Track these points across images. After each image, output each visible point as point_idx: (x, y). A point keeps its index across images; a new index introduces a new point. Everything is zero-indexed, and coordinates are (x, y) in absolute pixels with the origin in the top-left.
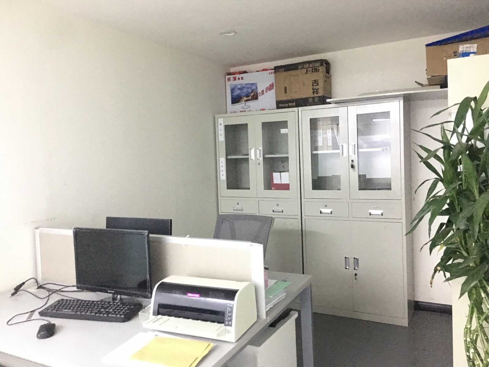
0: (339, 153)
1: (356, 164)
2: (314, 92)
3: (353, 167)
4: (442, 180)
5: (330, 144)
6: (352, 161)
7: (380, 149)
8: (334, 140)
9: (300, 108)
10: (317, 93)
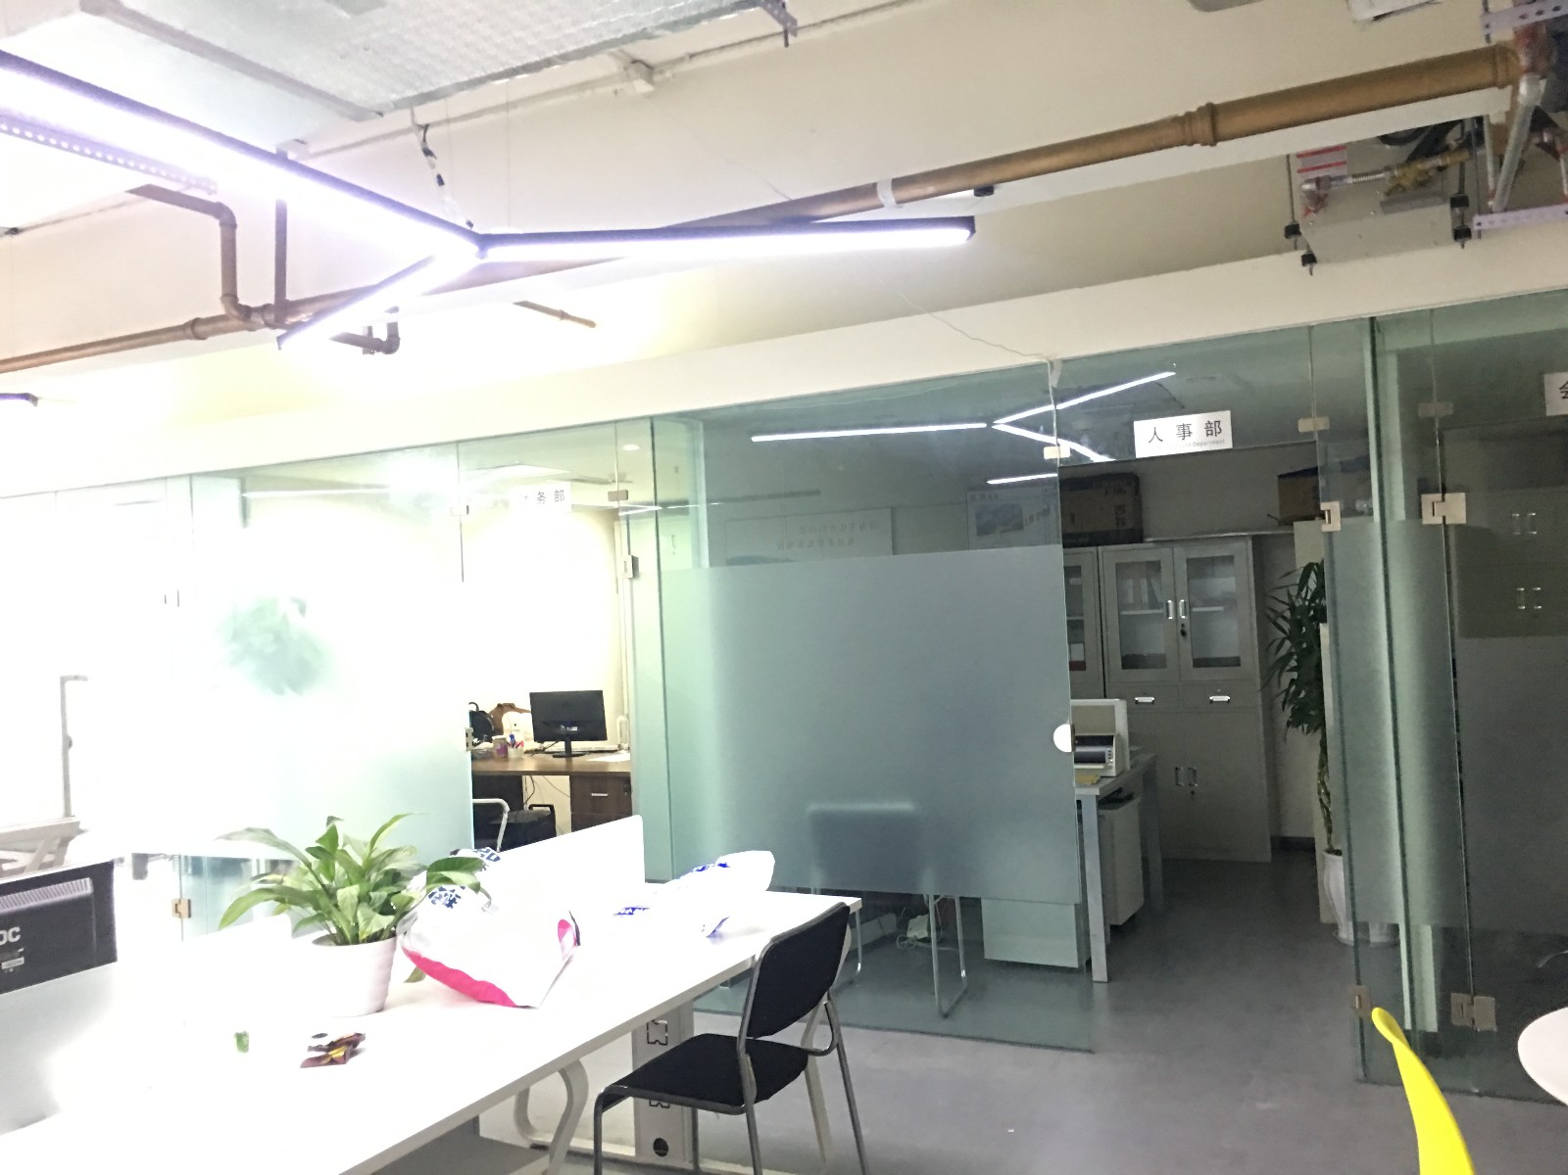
0: (1161, 614)
1: (1187, 628)
2: (1117, 524)
3: (1183, 633)
4: (1289, 638)
5: (1146, 598)
6: (1183, 625)
7: (1221, 608)
8: (1151, 593)
9: (1100, 548)
10: (1123, 524)
